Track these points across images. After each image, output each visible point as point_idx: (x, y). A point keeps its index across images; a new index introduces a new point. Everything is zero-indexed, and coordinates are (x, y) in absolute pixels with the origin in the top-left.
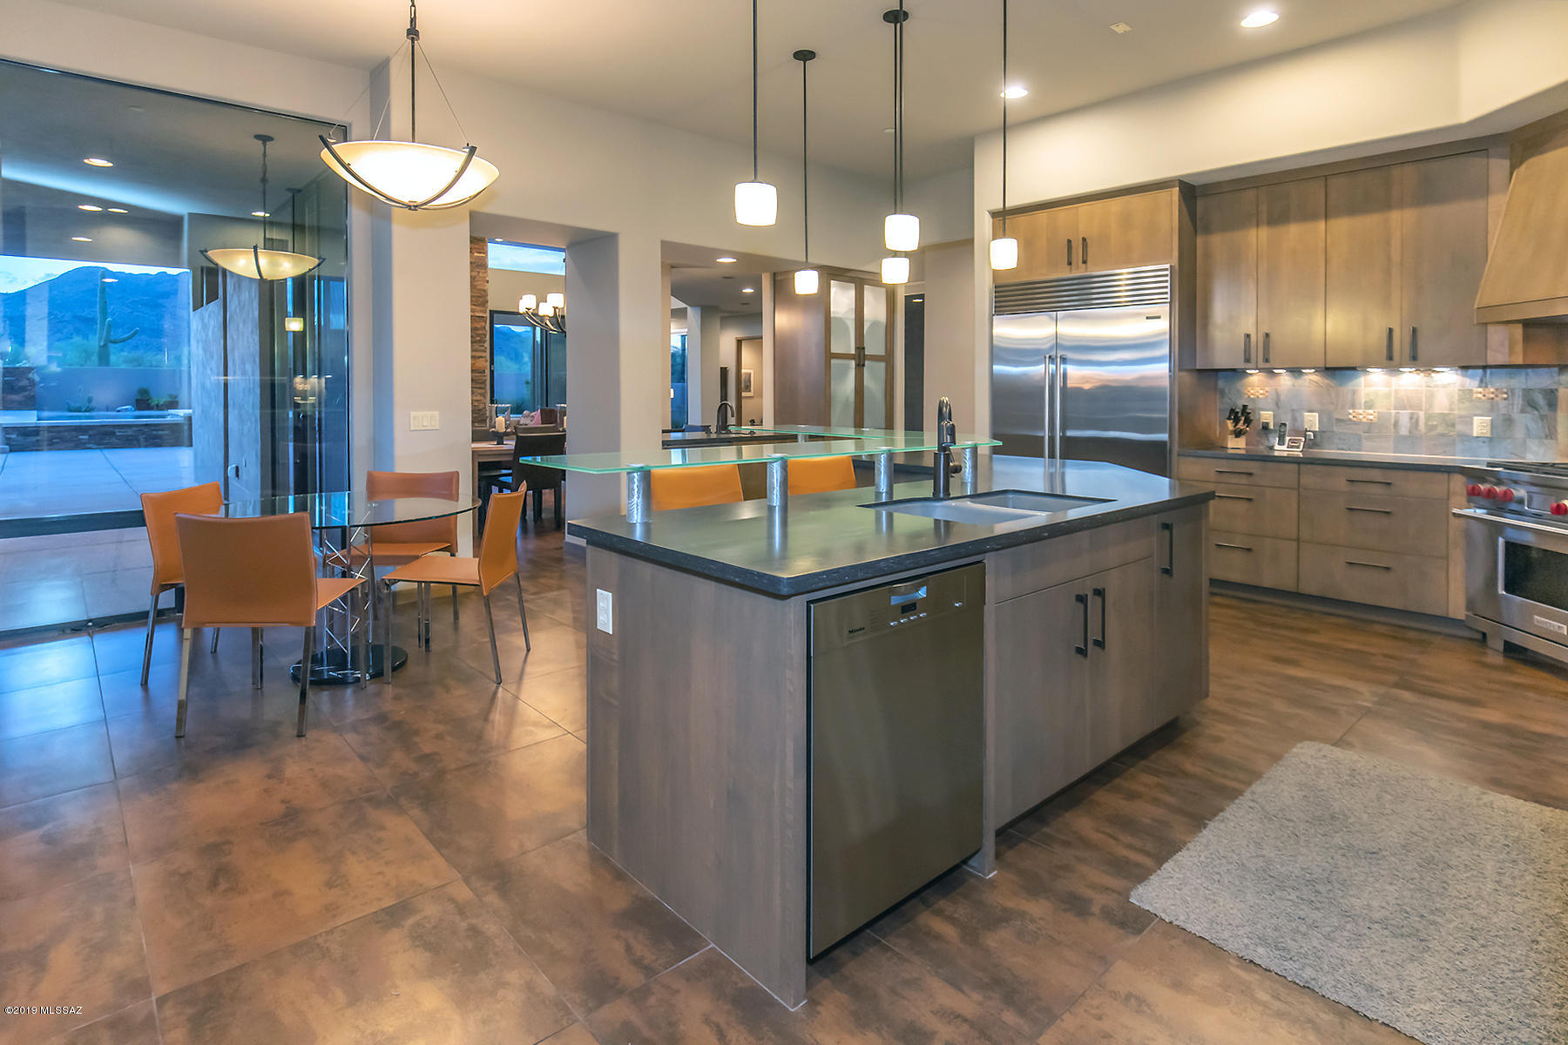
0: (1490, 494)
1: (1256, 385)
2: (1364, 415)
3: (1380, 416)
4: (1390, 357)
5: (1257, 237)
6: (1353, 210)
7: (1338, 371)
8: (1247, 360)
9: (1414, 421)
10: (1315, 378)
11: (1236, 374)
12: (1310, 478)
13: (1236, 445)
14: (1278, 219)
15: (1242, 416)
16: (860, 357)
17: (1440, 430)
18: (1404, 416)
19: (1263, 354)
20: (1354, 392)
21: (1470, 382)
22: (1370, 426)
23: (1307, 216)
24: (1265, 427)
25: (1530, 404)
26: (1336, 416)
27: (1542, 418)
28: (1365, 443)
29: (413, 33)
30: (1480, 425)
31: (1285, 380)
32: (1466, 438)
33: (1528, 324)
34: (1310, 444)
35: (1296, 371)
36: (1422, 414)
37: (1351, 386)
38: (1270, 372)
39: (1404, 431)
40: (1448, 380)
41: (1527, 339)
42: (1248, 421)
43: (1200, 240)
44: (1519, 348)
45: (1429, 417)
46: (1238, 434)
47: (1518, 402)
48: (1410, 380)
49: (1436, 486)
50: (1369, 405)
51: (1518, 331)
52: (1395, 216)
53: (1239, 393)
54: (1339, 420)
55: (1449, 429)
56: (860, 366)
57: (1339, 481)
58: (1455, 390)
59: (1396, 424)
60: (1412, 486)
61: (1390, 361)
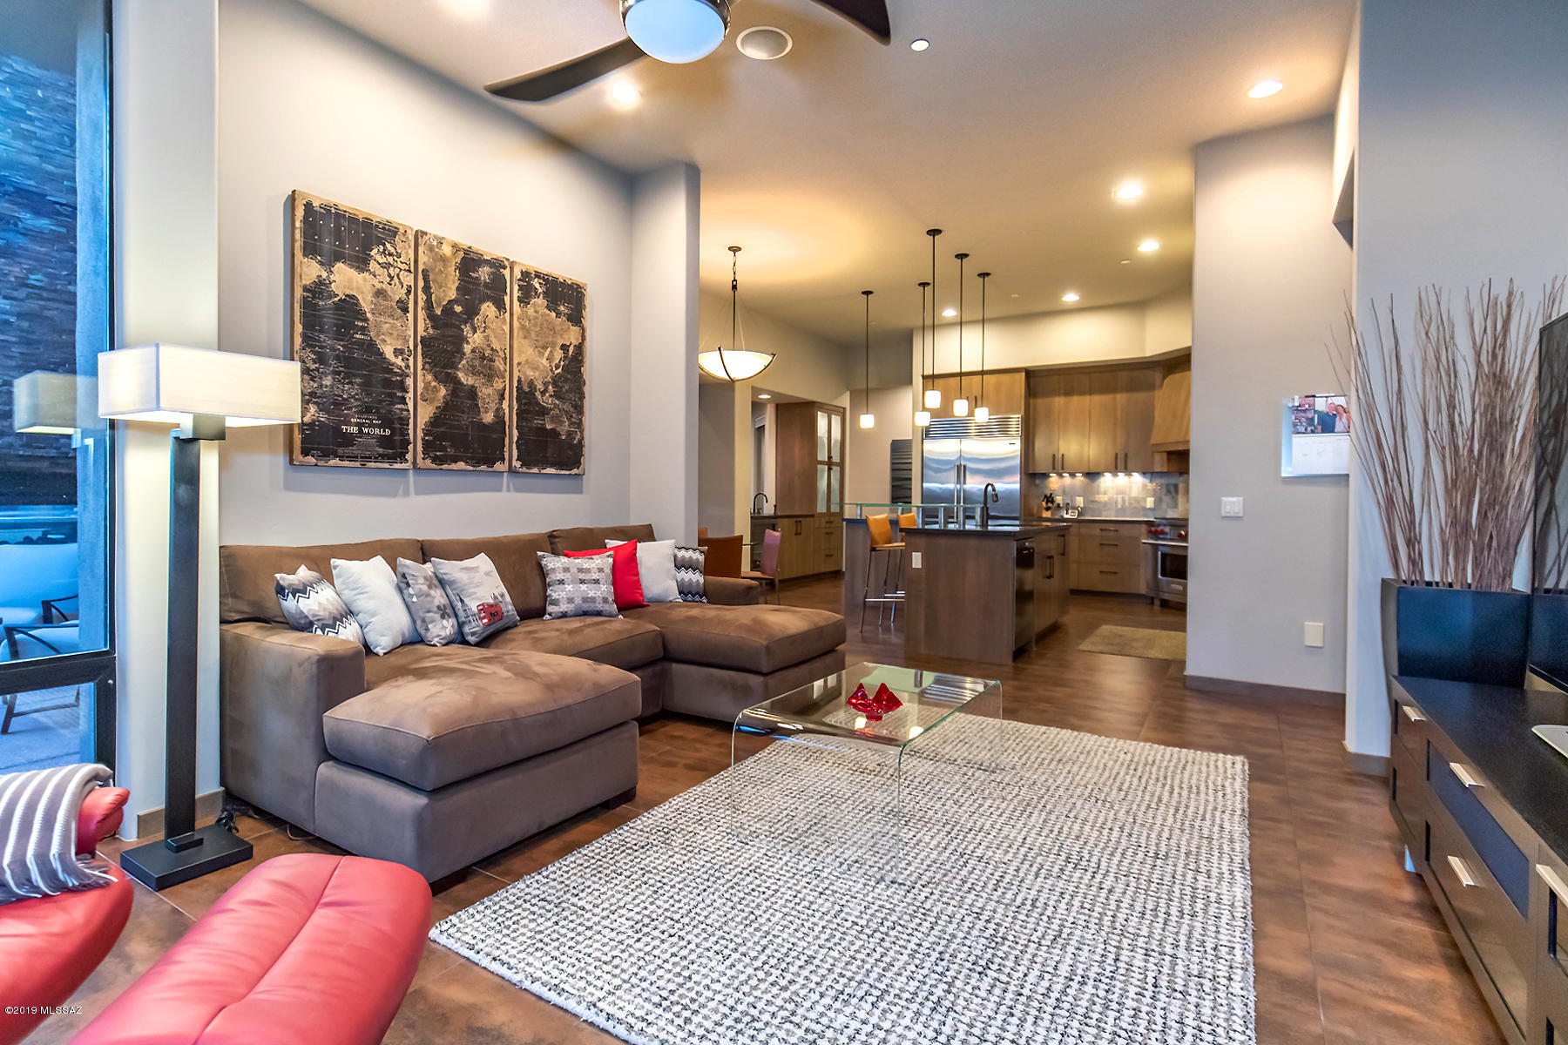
0: (1156, 532)
1: (1054, 482)
2: (1103, 498)
3: (1110, 499)
4: (1116, 468)
5: (1059, 401)
6: (1102, 391)
7: (1092, 475)
8: (1054, 468)
9: (1123, 499)
10: (1082, 479)
11: (1045, 476)
12: (1084, 530)
13: (1047, 514)
14: (1068, 393)
15: (1050, 499)
16: (830, 464)
17: (1134, 505)
18: (1120, 496)
19: (1059, 466)
20: (1098, 486)
21: (1147, 481)
22: (1105, 504)
23: (1081, 393)
24: (1058, 505)
25: (1169, 492)
26: (1092, 499)
27: (1173, 498)
28: (1104, 513)
29: (734, 287)
30: (1150, 502)
31: (1067, 479)
32: (1145, 509)
33: (1169, 453)
34: (1080, 514)
35: (1073, 475)
36: (1127, 498)
37: (1097, 482)
38: (1060, 475)
39: (1119, 506)
40: (1137, 478)
41: (1169, 460)
42: (1052, 502)
43: (1032, 401)
44: (1165, 465)
45: (1130, 499)
46: (1048, 509)
47: (1164, 491)
48: (1122, 478)
49: (1135, 530)
50: (1105, 493)
51: (1165, 455)
52: (1119, 396)
53: (1046, 487)
54: (1092, 502)
55: (1138, 504)
56: (830, 469)
57: (1096, 530)
58: (1140, 485)
59: (1116, 503)
60: (1125, 531)
61: (1115, 471)
